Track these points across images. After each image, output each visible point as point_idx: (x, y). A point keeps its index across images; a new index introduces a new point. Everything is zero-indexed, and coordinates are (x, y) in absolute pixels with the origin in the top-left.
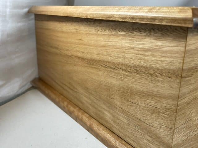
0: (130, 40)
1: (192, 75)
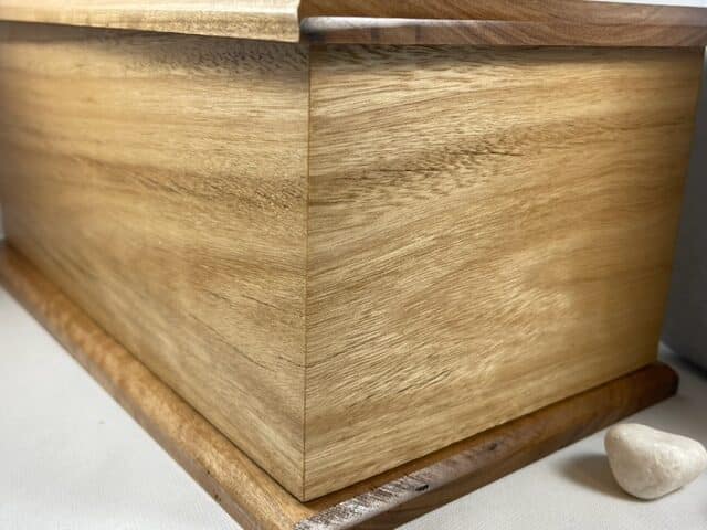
0: (196, 93)
1: (352, 196)
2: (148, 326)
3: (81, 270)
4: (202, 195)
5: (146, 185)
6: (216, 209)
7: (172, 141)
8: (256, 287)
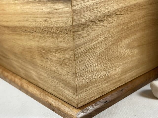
1: (83, 29)
2: (27, 69)
3: (4, 57)
4: (41, 33)
5: (23, 32)
6: (46, 36)
7: (30, 19)
8: (60, 55)
